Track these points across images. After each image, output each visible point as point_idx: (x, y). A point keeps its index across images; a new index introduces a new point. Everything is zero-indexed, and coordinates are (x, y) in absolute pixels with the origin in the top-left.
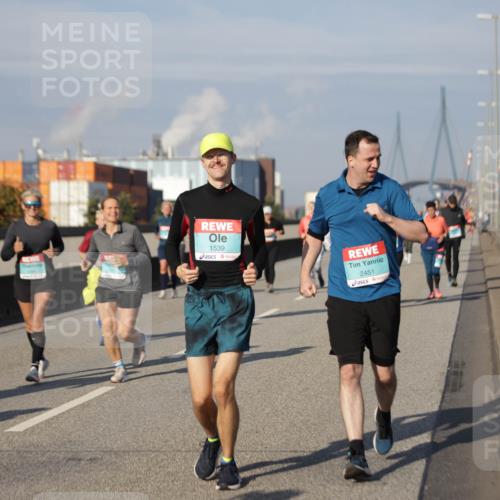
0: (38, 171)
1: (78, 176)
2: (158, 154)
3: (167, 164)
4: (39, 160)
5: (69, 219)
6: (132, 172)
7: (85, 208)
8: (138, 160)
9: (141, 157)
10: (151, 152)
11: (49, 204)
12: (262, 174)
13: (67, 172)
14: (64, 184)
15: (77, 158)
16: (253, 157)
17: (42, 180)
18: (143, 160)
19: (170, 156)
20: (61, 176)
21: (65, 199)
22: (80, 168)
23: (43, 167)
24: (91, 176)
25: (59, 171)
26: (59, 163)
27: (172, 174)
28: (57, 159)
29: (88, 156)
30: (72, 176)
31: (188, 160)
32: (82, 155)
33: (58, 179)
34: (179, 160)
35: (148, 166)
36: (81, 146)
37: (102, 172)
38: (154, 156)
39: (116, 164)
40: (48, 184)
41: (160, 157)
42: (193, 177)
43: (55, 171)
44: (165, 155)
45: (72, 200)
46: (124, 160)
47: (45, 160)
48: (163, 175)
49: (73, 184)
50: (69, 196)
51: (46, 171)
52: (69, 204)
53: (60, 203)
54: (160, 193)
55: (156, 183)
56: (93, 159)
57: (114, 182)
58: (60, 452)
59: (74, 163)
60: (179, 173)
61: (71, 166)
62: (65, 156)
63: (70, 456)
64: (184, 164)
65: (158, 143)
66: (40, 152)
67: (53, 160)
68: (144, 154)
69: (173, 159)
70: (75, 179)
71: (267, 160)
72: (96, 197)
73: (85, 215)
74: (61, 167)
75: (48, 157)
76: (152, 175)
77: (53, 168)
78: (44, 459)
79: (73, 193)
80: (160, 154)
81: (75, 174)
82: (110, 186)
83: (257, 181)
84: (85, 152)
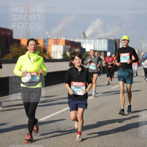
0: (48, 42)
1: (60, 44)
2: (84, 37)
3: (87, 40)
4: (48, 39)
5: (57, 57)
6: (76, 43)
7: (62, 53)
8: (78, 39)
9: (79, 38)
10: (82, 36)
11: (51, 52)
12: (116, 44)
13: (57, 42)
14: (56, 46)
15: (60, 38)
16: (113, 39)
17: (49, 45)
18: (80, 39)
19: (88, 38)
20: (55, 43)
21: (56, 51)
22: (61, 41)
23: (50, 41)
24: (64, 44)
25: (54, 42)
26: (54, 40)
27: (88, 43)
28: (54, 38)
29: (63, 38)
30: (58, 44)
31: (94, 39)
32: (61, 37)
33: (54, 44)
34: (91, 39)
35: (81, 41)
36: (61, 35)
37: (67, 43)
38: (83, 38)
39: (72, 40)
40: (51, 46)
41: (85, 38)
42: (95, 44)
43: (53, 42)
44: (86, 38)
45: (58, 51)
46: (74, 39)
47: (50, 39)
48: (86, 43)
49: (58, 46)
50: (57, 49)
51: (50, 42)
52: (57, 52)
53: (54, 52)
54: (85, 49)
55: (84, 46)
56: (65, 39)
57: (71, 45)
58: (55, 127)
59: (59, 40)
60: (91, 43)
61: (58, 41)
62: (56, 37)
63: (57, 128)
64: (92, 40)
65: (84, 34)
66: (49, 36)
67: (52, 39)
68: (80, 37)
69: (89, 39)
70: (59, 44)
71: (117, 39)
72: (65, 50)
73: (62, 56)
74: (55, 41)
75: (51, 38)
76: (82, 43)
77: (53, 41)
78: (50, 129)
79: (58, 49)
80: (85, 37)
81: (59, 43)
82: (69, 47)
83: (114, 46)
84: (62, 36)
